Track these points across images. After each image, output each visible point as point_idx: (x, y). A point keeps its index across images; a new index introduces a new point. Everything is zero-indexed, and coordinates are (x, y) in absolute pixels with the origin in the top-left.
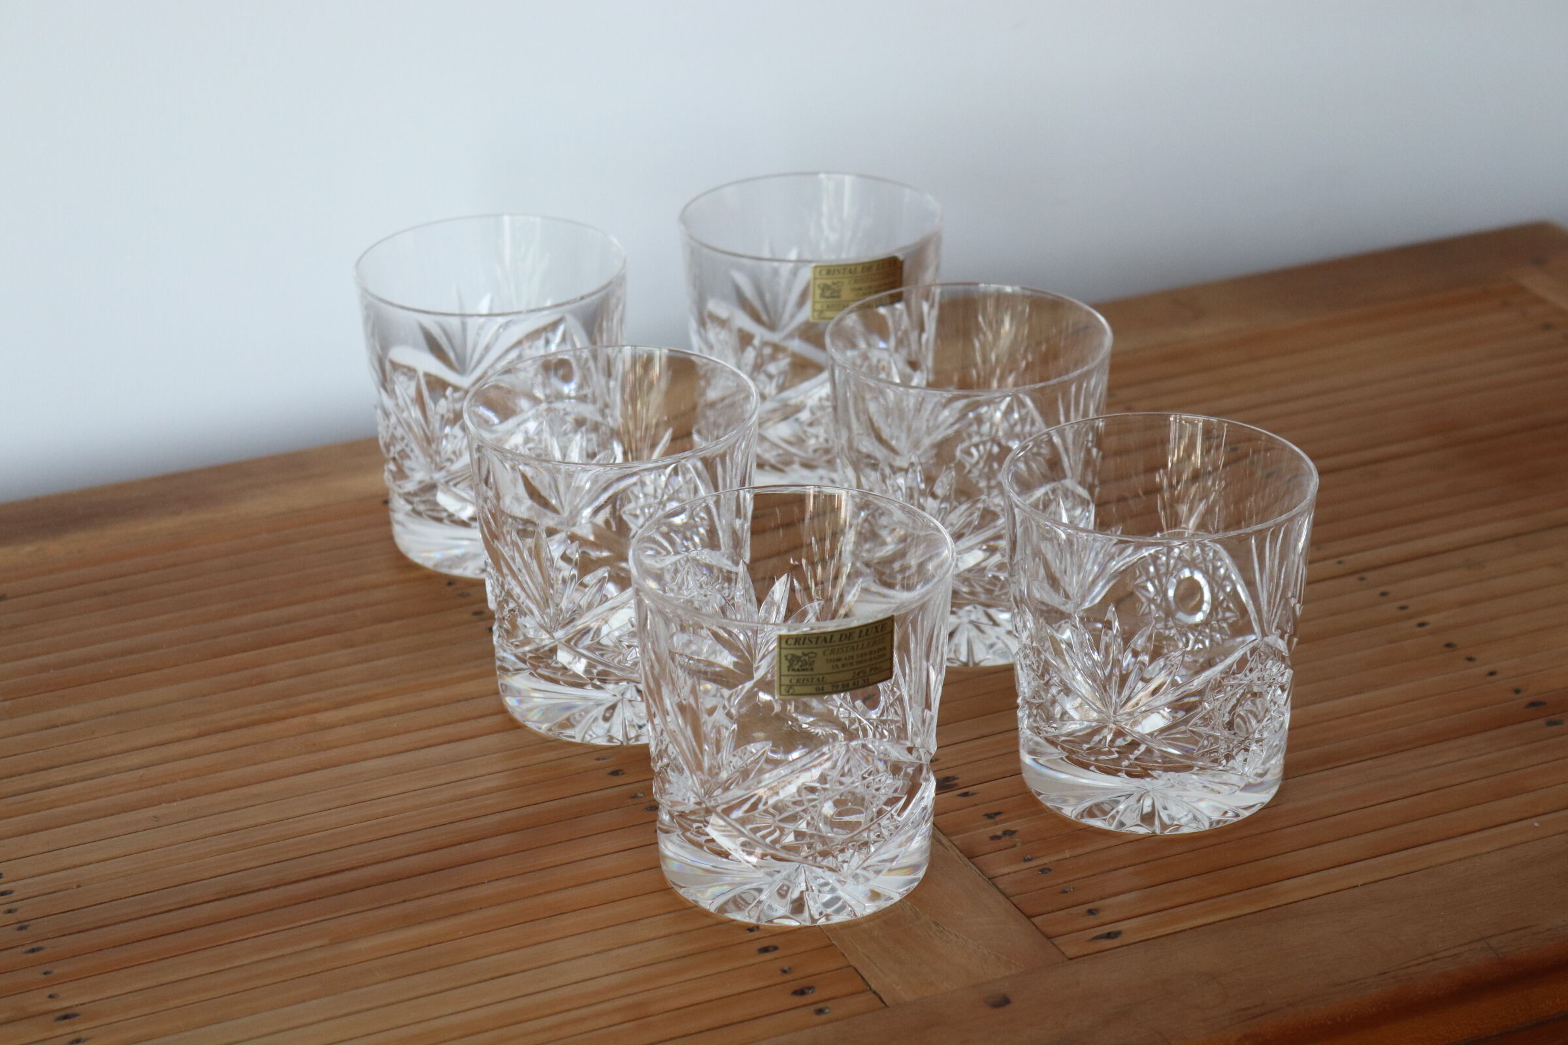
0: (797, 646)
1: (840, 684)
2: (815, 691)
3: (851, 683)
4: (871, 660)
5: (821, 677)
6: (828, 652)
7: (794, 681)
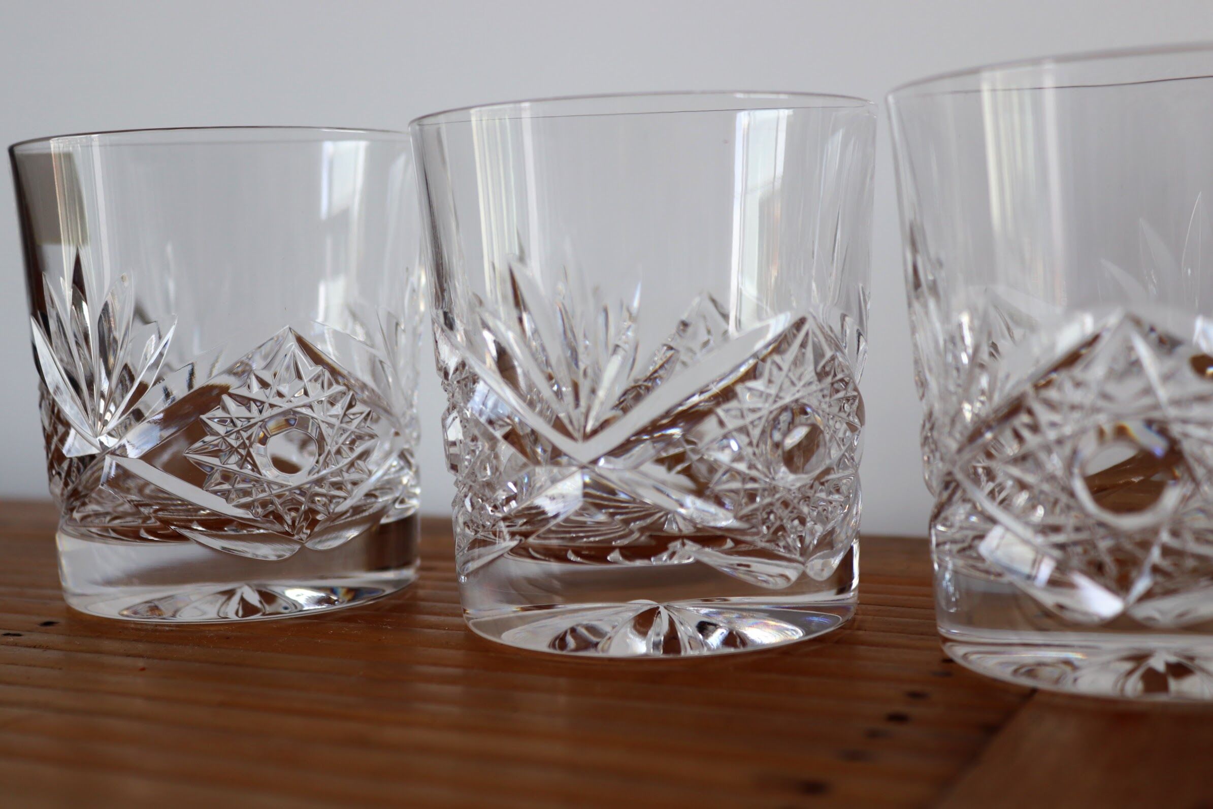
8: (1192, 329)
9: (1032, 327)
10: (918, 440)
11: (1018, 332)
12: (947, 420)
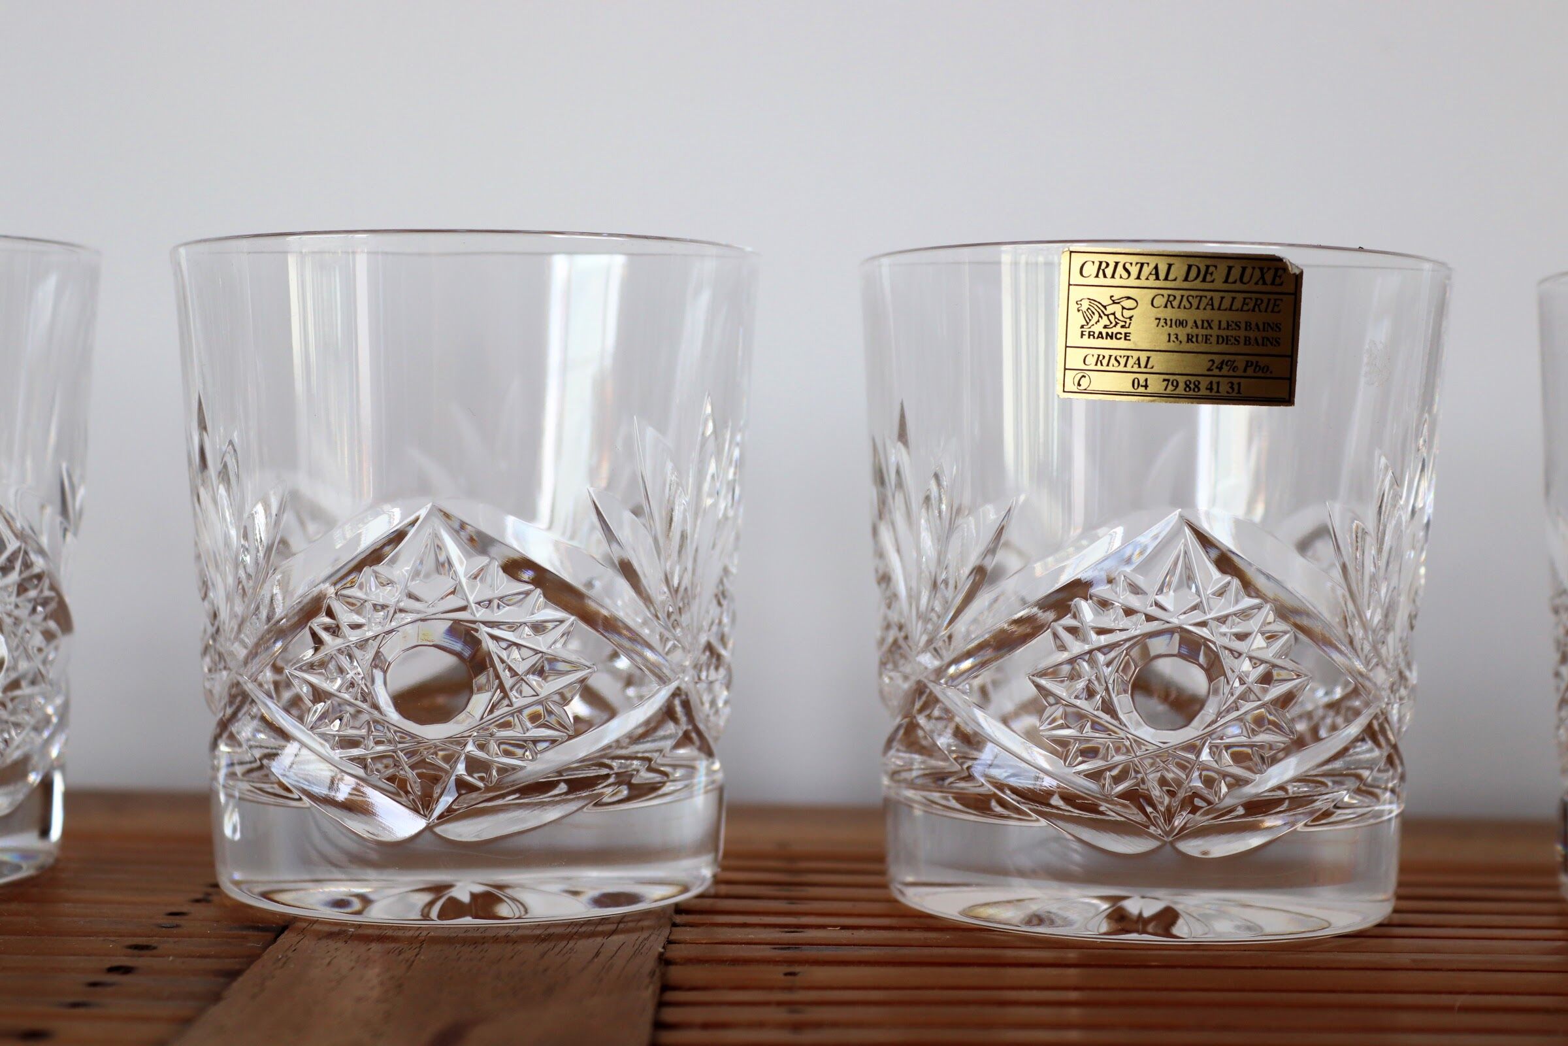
0: (1101, 280)
1: (1181, 379)
2: (1130, 389)
3: (1204, 383)
4: (1247, 341)
5: (1143, 356)
6: (1160, 301)
7: (1091, 361)
8: (502, 529)
9: (328, 522)
10: (200, 647)
11: (312, 527)
12: (234, 624)
